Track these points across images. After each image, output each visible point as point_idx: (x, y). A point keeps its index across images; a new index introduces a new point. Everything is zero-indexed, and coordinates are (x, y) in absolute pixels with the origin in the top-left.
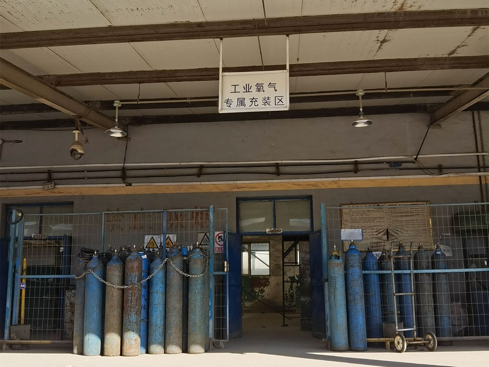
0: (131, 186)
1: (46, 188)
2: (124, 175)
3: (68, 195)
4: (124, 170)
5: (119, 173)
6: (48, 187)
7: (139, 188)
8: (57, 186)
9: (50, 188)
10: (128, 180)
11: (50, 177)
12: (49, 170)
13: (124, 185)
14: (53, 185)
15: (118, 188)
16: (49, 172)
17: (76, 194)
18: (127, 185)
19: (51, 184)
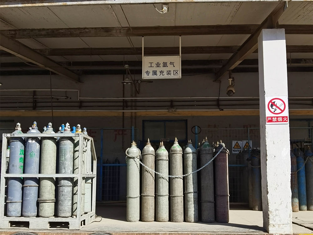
0: (223, 110)
1: (171, 111)
2: (218, 104)
3: (184, 115)
4: (218, 100)
5: (215, 103)
6: (172, 110)
7: (227, 112)
8: (177, 110)
9: (173, 111)
10: (221, 107)
11: (172, 105)
12: (172, 100)
13: (219, 110)
14: (175, 109)
15: (215, 112)
16: (172, 101)
17: (189, 115)
18: (220, 110)
19: (174, 109)
